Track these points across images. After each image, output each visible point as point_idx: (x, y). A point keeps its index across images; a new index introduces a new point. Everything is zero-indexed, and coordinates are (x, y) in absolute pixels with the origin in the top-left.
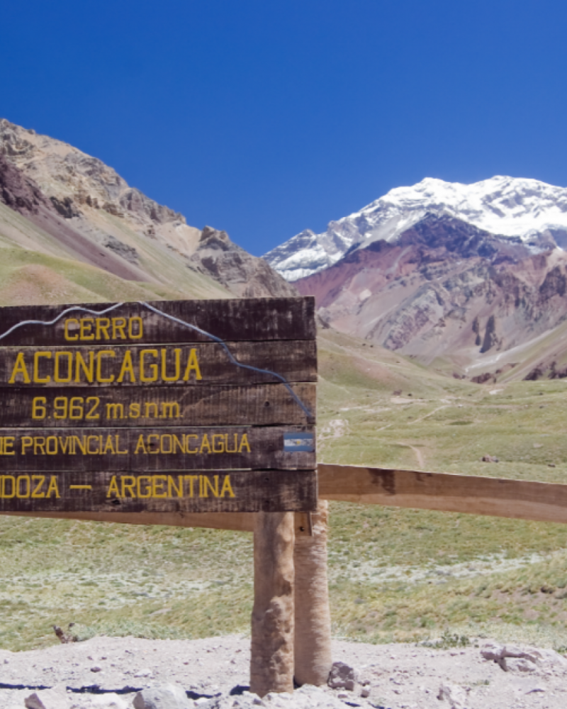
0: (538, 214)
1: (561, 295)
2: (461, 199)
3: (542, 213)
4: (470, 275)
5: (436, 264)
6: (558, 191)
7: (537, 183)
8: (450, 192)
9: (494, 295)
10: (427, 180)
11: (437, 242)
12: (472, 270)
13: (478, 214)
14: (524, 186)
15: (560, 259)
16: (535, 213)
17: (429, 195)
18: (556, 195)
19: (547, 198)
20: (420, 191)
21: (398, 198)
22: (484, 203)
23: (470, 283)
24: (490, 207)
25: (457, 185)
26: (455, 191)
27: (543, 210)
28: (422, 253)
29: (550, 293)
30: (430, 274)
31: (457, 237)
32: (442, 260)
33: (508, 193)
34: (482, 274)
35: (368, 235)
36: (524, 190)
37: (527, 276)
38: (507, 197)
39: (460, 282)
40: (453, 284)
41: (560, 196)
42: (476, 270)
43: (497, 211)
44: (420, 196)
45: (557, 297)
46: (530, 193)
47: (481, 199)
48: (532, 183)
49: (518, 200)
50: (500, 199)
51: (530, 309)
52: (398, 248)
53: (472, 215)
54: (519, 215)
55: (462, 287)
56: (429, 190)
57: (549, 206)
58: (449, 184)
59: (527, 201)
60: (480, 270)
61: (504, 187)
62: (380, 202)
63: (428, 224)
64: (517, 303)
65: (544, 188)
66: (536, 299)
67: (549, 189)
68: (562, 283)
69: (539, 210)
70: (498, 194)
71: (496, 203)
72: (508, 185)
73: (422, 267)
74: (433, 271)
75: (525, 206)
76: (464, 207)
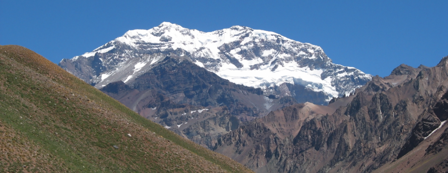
0: (276, 67)
1: (317, 149)
2: (198, 46)
3: (280, 66)
4: (212, 123)
5: (177, 110)
6: (297, 46)
7: (276, 36)
8: (188, 38)
9: (244, 145)
10: (166, 24)
11: (176, 88)
12: (214, 119)
13: (215, 63)
14: (263, 37)
15: (312, 113)
16: (273, 67)
17: (166, 40)
18: (295, 49)
19: (286, 52)
20: (157, 35)
21: (134, 40)
22: (222, 52)
23: (212, 132)
24: (228, 57)
25: (195, 32)
26: (193, 37)
27: (281, 64)
28: (162, 98)
29: (304, 146)
30: (170, 120)
31: (196, 84)
32: (183, 107)
33: (246, 44)
34: (223, 123)
35: (104, 76)
36: (262, 41)
37: (278, 127)
38: (245, 48)
39: (201, 131)
40: (194, 132)
41: (299, 51)
42: (218, 120)
43: (234, 61)
44: (156, 40)
45: (313, 150)
46: (268, 45)
47: (219, 48)
48: (270, 36)
49: (256, 51)
50: (239, 50)
51: (283, 160)
52: (137, 91)
53: (208, 63)
54: (256, 67)
55: (203, 136)
56: (166, 35)
57: (288, 60)
58: (186, 30)
59: (266, 53)
60: (222, 119)
61: (243, 37)
62: (115, 43)
63: (167, 69)
64: (268, 155)
65: (283, 41)
66: (290, 152)
67: (288, 43)
68: (317, 136)
69: (277, 63)
70: (237, 44)
71: (234, 53)
72: (247, 35)
73: (162, 112)
74: (174, 117)
75: (263, 58)
76: (202, 54)
